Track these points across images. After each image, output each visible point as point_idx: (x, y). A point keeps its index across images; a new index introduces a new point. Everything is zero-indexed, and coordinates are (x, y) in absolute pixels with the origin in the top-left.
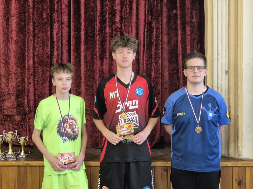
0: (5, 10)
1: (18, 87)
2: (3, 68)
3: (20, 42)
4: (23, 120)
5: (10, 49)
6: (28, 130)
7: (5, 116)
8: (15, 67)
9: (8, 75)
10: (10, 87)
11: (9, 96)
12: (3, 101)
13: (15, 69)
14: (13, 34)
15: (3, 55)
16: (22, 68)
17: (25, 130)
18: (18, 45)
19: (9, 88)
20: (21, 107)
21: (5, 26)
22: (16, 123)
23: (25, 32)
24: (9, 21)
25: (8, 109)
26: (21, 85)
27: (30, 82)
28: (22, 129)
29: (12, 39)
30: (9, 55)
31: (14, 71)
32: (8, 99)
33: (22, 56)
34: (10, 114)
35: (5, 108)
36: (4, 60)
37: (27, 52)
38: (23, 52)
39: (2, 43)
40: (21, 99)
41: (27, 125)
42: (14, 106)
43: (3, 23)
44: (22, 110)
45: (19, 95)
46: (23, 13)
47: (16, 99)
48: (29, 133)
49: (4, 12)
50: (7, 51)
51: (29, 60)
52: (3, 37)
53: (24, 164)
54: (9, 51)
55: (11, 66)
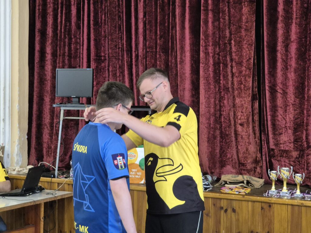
0: (284, 35)
1: (296, 119)
2: (280, 99)
3: (300, 70)
4: (301, 156)
5: (288, 77)
6: (305, 168)
7: (281, 151)
8: (294, 97)
9: (286, 107)
10: (288, 120)
11: (286, 129)
12: (280, 135)
13: (293, 100)
14: (293, 61)
15: (281, 84)
16: (301, 99)
17: (303, 168)
18: (297, 73)
19: (286, 121)
20: (299, 142)
21: (284, 53)
22: (293, 159)
23: (306, 59)
24: (289, 47)
25: (285, 144)
26: (299, 117)
27: (309, 114)
28: (299, 166)
29: (291, 66)
30: (287, 84)
31: (292, 101)
32: (285, 133)
33: (301, 85)
34: (287, 149)
35: (281, 142)
36: (281, 90)
37: (307, 81)
38: (303, 81)
39: (280, 71)
40: (299, 133)
41: (304, 162)
42: (291, 140)
43: (282, 49)
44: (300, 145)
45: (297, 128)
46: (304, 38)
47: (293, 133)
48: (306, 171)
49: (284, 37)
50: (285, 80)
51: (309, 89)
52: (282, 64)
53: (299, 203)
54: (287, 80)
55: (289, 96)
